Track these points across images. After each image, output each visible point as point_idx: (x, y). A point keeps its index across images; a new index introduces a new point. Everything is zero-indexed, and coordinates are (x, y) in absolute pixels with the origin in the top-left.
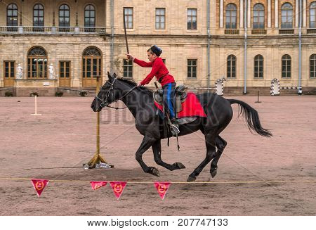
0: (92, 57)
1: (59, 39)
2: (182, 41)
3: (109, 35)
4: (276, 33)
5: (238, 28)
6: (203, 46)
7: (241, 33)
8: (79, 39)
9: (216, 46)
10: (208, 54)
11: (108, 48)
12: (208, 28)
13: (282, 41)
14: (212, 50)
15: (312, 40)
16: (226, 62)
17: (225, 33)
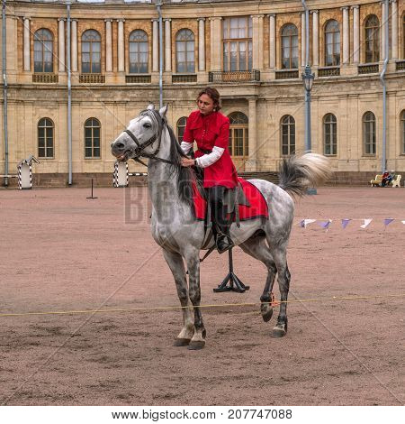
4: (121, 81)
5: (56, 72)
7: (61, 80)
10: (5, 116)
13: (131, 94)
15: (181, 94)
16: (36, 130)
17: (34, 80)
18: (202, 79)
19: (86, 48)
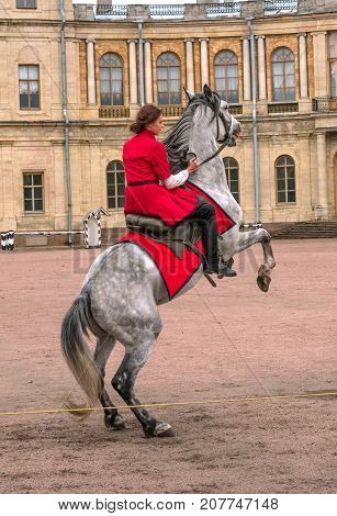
2: (10, 134)
5: (127, 105)
6: (54, 143)
7: (133, 114)
9: (82, 143)
10: (67, 160)
12: (64, 105)
14: (74, 151)
15: (279, 126)
16: (105, 176)
17: (101, 116)
18: (305, 107)
19: (163, 75)
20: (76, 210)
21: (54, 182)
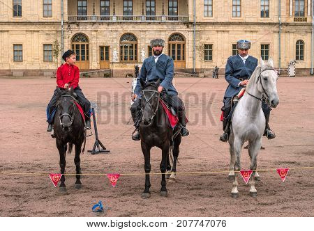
0: (176, 42)
1: (148, 26)
2: (256, 28)
3: (192, 23)
6: (274, 32)
8: (165, 27)
9: (286, 32)
11: (191, 34)
12: (279, 16)
14: (283, 35)
20: (282, 61)
21: (273, 48)
